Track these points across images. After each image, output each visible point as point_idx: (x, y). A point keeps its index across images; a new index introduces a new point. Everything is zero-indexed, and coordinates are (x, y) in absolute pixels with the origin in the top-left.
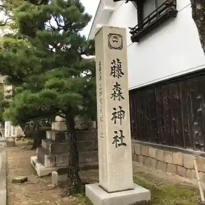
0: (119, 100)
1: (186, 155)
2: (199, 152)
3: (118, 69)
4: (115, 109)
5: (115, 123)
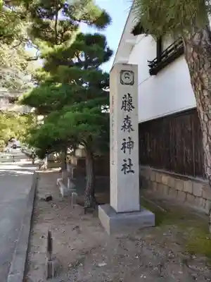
0: (129, 131)
3: (128, 103)
4: (124, 140)
5: (125, 152)
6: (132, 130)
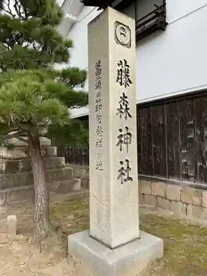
0: (126, 118)
1: (171, 186)
2: (187, 182)
5: (121, 150)
6: (129, 115)
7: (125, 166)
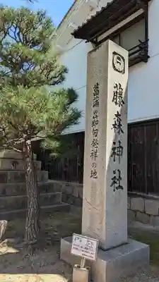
0: (119, 133)
3: (119, 96)
4: (115, 143)
5: (114, 161)
6: (122, 131)
7: (117, 175)
